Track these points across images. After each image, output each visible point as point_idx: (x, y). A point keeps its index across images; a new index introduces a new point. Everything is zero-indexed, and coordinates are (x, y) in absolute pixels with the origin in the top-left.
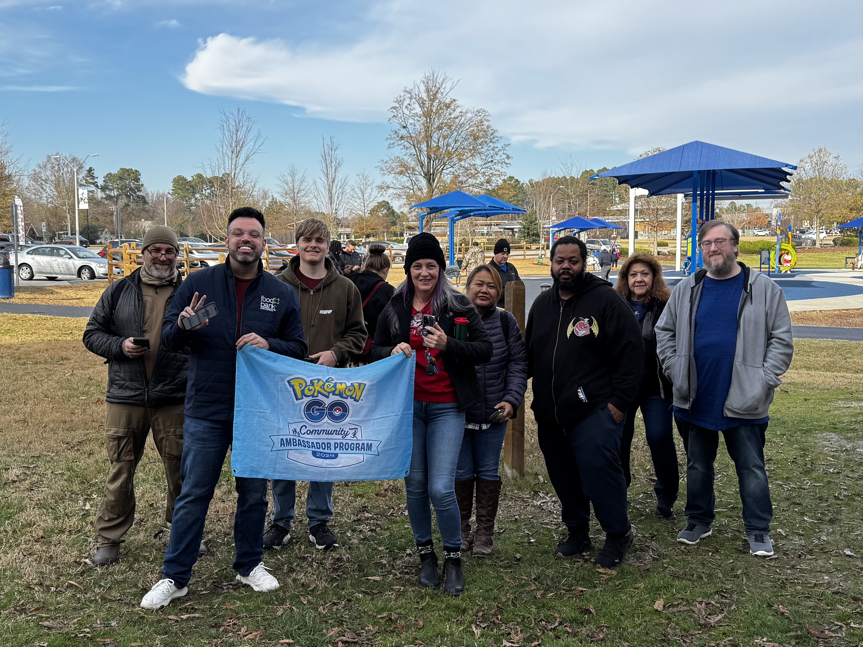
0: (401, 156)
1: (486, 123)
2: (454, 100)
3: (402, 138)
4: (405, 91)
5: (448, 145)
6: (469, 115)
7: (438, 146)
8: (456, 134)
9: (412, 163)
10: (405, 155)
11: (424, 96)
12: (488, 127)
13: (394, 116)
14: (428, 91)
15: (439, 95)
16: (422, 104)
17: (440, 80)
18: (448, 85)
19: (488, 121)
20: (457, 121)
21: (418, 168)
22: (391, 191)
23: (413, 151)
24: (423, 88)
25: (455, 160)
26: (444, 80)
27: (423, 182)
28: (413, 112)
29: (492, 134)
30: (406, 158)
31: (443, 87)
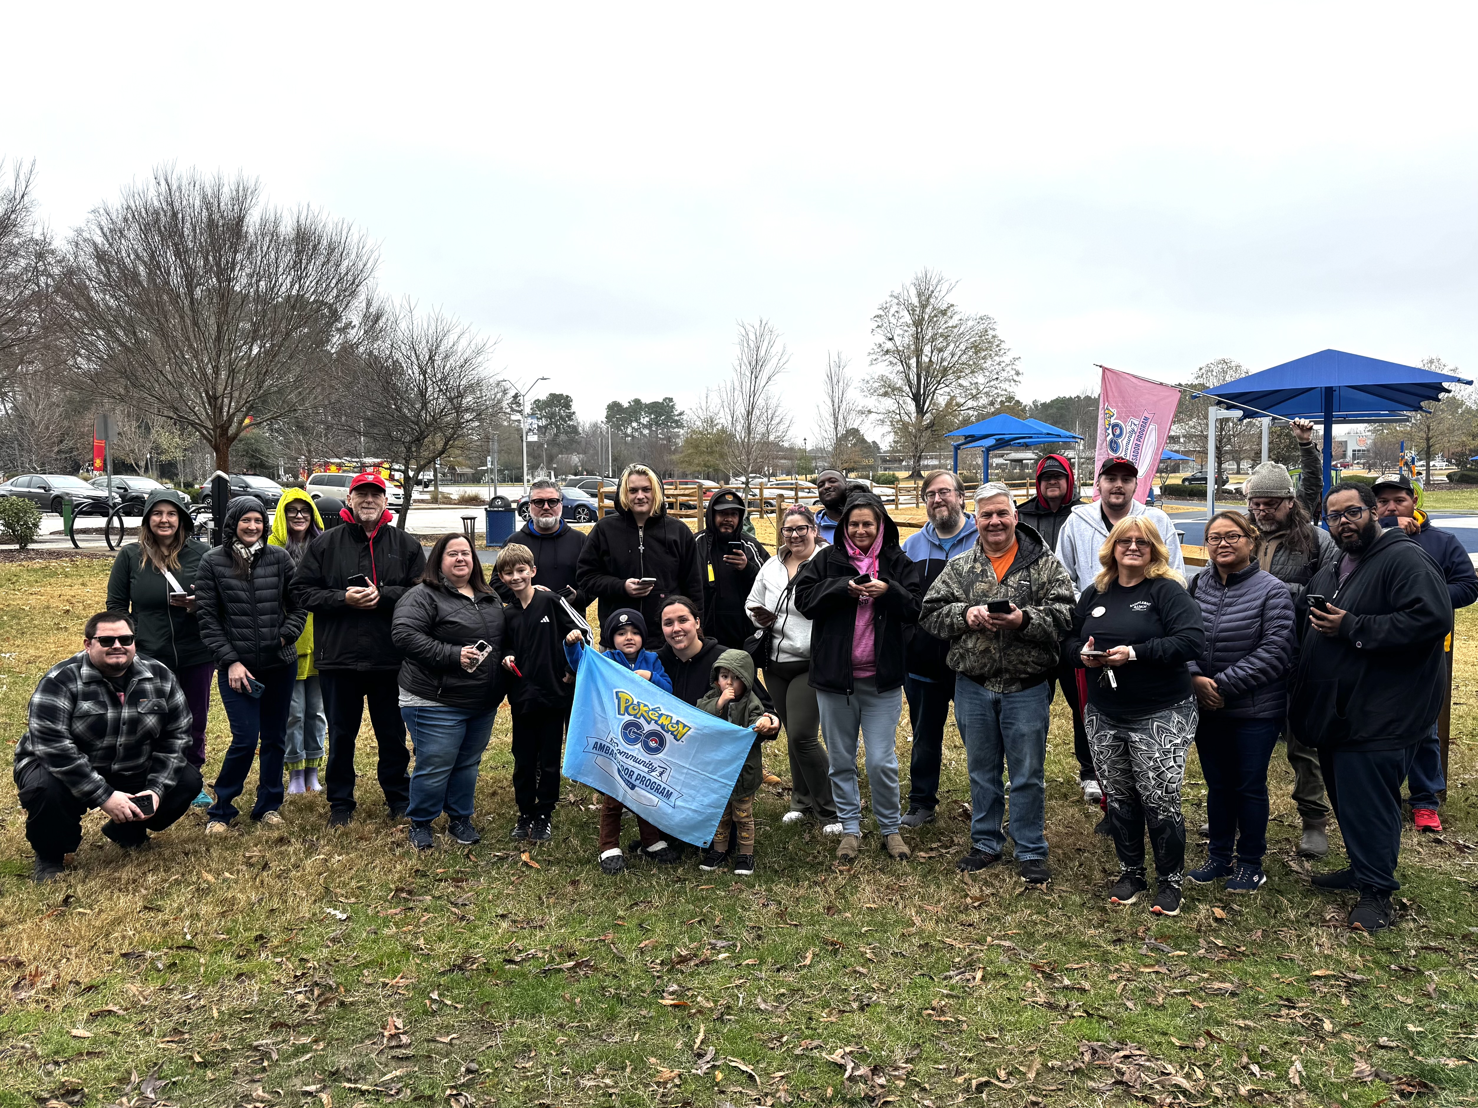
0: (887, 374)
1: (990, 332)
2: (952, 305)
3: (887, 352)
4: (892, 296)
5: (943, 360)
6: (970, 323)
7: (930, 360)
8: (952, 345)
9: (899, 382)
10: (891, 373)
11: (915, 301)
12: (994, 337)
13: (878, 326)
14: (919, 295)
15: (932, 300)
16: (911, 311)
17: (934, 282)
18: (945, 287)
19: (994, 329)
20: (956, 330)
21: (906, 388)
22: (873, 416)
23: (901, 368)
24: (913, 292)
25: (951, 377)
26: (939, 281)
27: (912, 407)
28: (901, 321)
29: (998, 346)
30: (891, 377)
31: (938, 289)
